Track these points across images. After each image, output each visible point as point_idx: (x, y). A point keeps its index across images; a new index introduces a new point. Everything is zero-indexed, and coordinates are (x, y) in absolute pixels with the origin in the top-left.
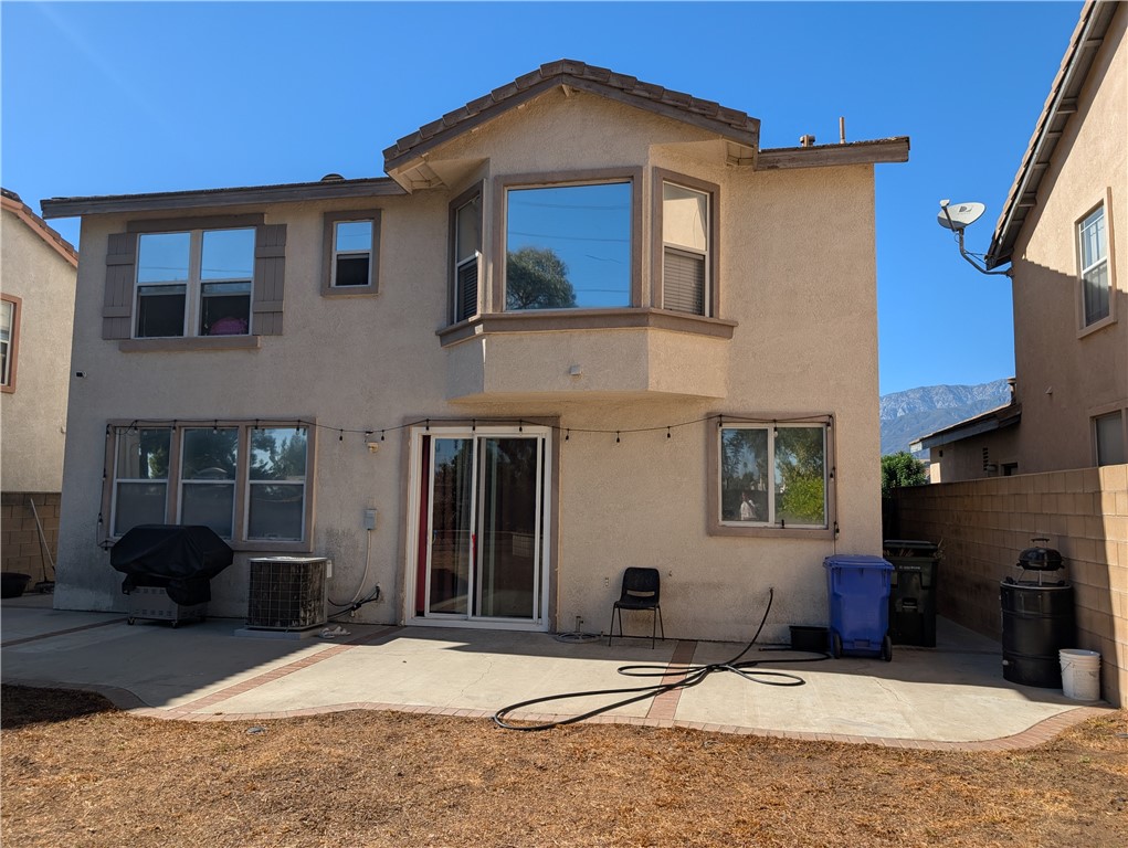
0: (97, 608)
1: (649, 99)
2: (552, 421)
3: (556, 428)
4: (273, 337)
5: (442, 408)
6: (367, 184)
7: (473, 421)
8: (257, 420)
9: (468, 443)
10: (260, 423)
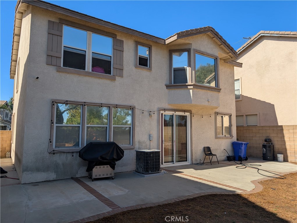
0: (47, 180)
1: (224, 43)
2: (190, 111)
3: (191, 113)
4: (120, 78)
5: (167, 106)
6: (154, 38)
7: (175, 110)
8: (117, 105)
9: (172, 116)
10: (118, 106)
